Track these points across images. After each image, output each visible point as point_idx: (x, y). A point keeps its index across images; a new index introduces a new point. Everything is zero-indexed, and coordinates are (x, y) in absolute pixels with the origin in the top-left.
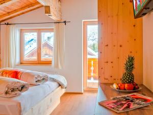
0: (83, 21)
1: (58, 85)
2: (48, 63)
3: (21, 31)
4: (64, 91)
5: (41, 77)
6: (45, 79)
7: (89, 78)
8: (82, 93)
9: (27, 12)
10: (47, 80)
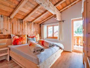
0: (72, 19)
1: (59, 48)
2: (56, 38)
3: (47, 26)
4: (62, 51)
5: (51, 45)
6: (53, 45)
7: (75, 45)
8: (71, 52)
9: (49, 19)
10: (54, 46)
